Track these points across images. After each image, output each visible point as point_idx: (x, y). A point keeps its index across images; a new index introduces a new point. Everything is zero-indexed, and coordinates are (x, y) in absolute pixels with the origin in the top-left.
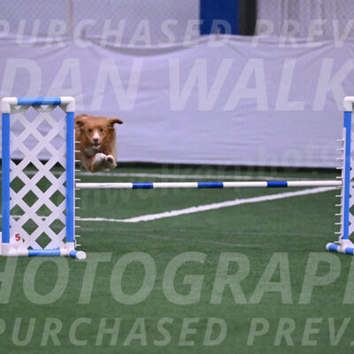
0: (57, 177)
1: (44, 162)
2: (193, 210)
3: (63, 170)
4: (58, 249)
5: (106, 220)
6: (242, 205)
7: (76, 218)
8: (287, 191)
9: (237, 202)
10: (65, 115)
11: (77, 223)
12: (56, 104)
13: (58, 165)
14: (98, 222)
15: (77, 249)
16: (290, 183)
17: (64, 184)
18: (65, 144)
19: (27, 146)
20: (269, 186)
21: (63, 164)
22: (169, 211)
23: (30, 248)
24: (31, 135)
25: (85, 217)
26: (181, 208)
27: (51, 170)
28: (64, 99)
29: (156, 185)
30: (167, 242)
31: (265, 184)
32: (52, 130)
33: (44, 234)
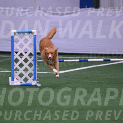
0: (31, 58)
1: (26, 53)
2: (78, 69)
3: (33, 55)
4: (31, 83)
5: (48, 73)
6: (95, 67)
7: (37, 72)
8: (111, 63)
9: (93, 66)
10: (33, 36)
11: (38, 74)
12: (30, 32)
13: (31, 54)
14: (45, 73)
15: (38, 83)
16: (111, 60)
17: (33, 60)
18: (33, 46)
19: (20, 47)
20: (104, 61)
21: (33, 53)
22: (70, 70)
23: (21, 83)
24: (21, 43)
25: (40, 72)
26: (74, 69)
27: (28, 55)
28: (33, 31)
29: (65, 60)
30: (69, 80)
31: (103, 60)
32: (29, 42)
33: (26, 78)
